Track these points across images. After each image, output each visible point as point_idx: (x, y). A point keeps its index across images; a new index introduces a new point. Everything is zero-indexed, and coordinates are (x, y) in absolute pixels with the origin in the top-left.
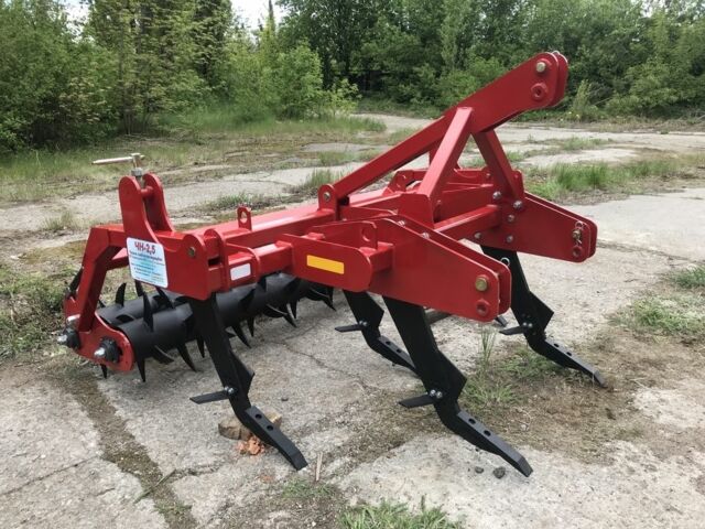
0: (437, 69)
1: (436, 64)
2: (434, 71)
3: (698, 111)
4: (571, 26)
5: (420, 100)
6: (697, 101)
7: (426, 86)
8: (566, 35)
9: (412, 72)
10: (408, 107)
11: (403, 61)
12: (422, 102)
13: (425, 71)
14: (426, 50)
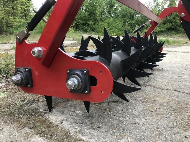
0: (94, 22)
1: (94, 21)
2: (93, 23)
3: (166, 34)
4: (131, 12)
5: (90, 30)
6: (165, 31)
7: (91, 27)
8: (130, 14)
9: (87, 23)
10: (87, 32)
11: (84, 20)
12: (91, 31)
13: (91, 23)
14: (91, 17)
